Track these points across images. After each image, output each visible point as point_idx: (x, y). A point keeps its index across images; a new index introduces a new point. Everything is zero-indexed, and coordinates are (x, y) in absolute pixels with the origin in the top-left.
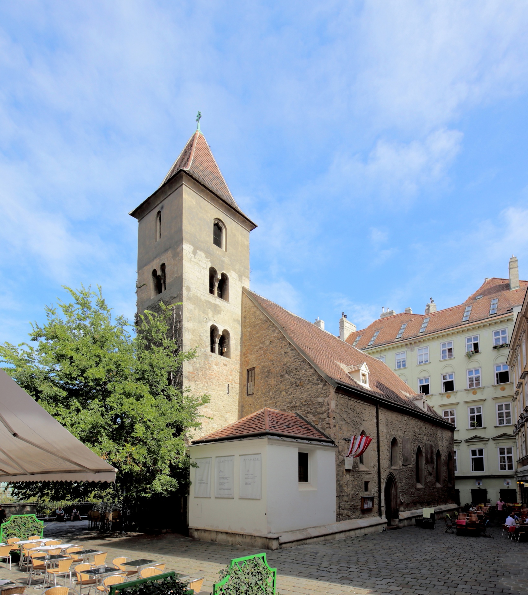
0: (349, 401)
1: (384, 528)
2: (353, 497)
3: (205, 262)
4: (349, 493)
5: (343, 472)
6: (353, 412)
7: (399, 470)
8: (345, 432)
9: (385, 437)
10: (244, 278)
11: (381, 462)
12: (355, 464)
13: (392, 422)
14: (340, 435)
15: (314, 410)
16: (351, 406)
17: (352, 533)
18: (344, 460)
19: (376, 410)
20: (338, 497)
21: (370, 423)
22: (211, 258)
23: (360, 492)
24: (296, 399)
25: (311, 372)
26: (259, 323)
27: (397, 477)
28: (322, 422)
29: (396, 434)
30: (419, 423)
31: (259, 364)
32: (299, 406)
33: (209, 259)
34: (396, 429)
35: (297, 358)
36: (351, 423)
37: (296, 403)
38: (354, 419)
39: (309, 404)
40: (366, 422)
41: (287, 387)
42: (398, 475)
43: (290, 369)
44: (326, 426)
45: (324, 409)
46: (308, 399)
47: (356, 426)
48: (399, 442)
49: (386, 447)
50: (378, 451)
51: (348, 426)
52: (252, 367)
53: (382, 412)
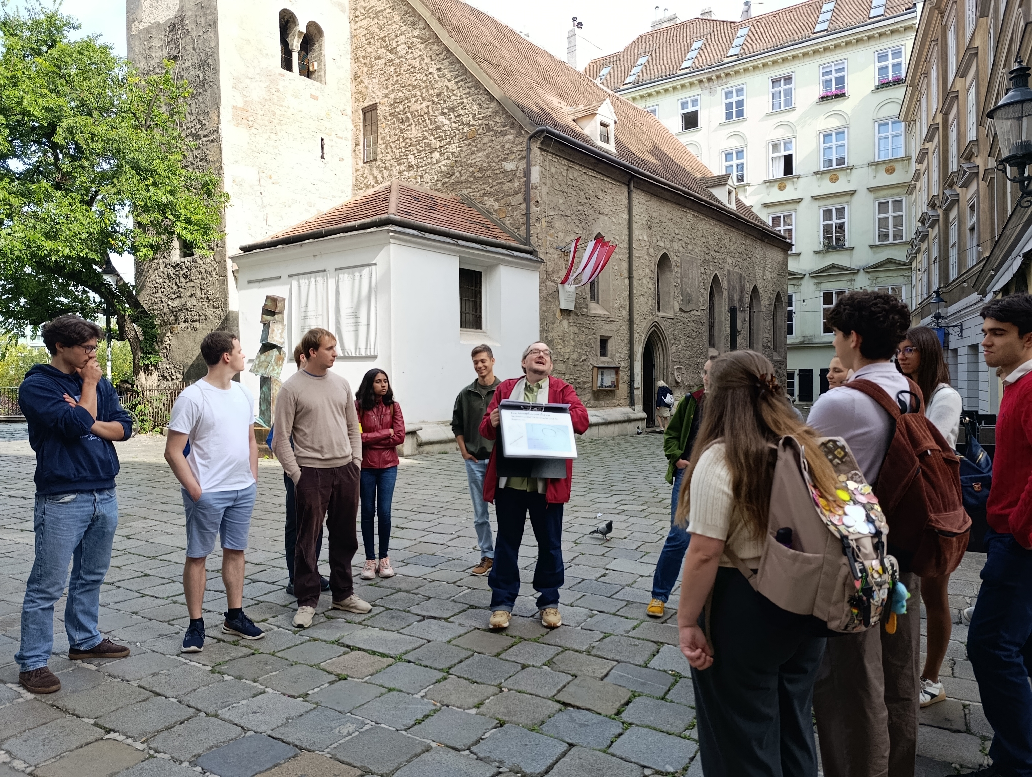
0: (570, 170)
1: (638, 428)
2: (575, 366)
4: (566, 357)
5: (555, 315)
6: (579, 194)
7: (673, 319)
8: (560, 234)
9: (645, 251)
11: (635, 300)
12: (581, 301)
13: (661, 222)
14: (549, 238)
15: (496, 187)
16: (574, 182)
18: (557, 291)
19: (626, 194)
21: (614, 220)
23: (590, 356)
24: (461, 166)
25: (491, 110)
26: (385, 10)
27: (668, 333)
28: (513, 212)
29: (668, 246)
30: (716, 230)
31: (386, 96)
32: (467, 181)
34: (669, 237)
35: (462, 80)
36: (573, 217)
37: (461, 176)
38: (580, 208)
39: (487, 176)
40: (606, 218)
41: (444, 143)
42: (671, 329)
43: (448, 104)
44: (521, 220)
45: (516, 184)
46: (485, 165)
47: (583, 224)
48: (674, 264)
49: (647, 270)
50: (630, 277)
51: (567, 223)
52: (371, 103)
53: (641, 199)
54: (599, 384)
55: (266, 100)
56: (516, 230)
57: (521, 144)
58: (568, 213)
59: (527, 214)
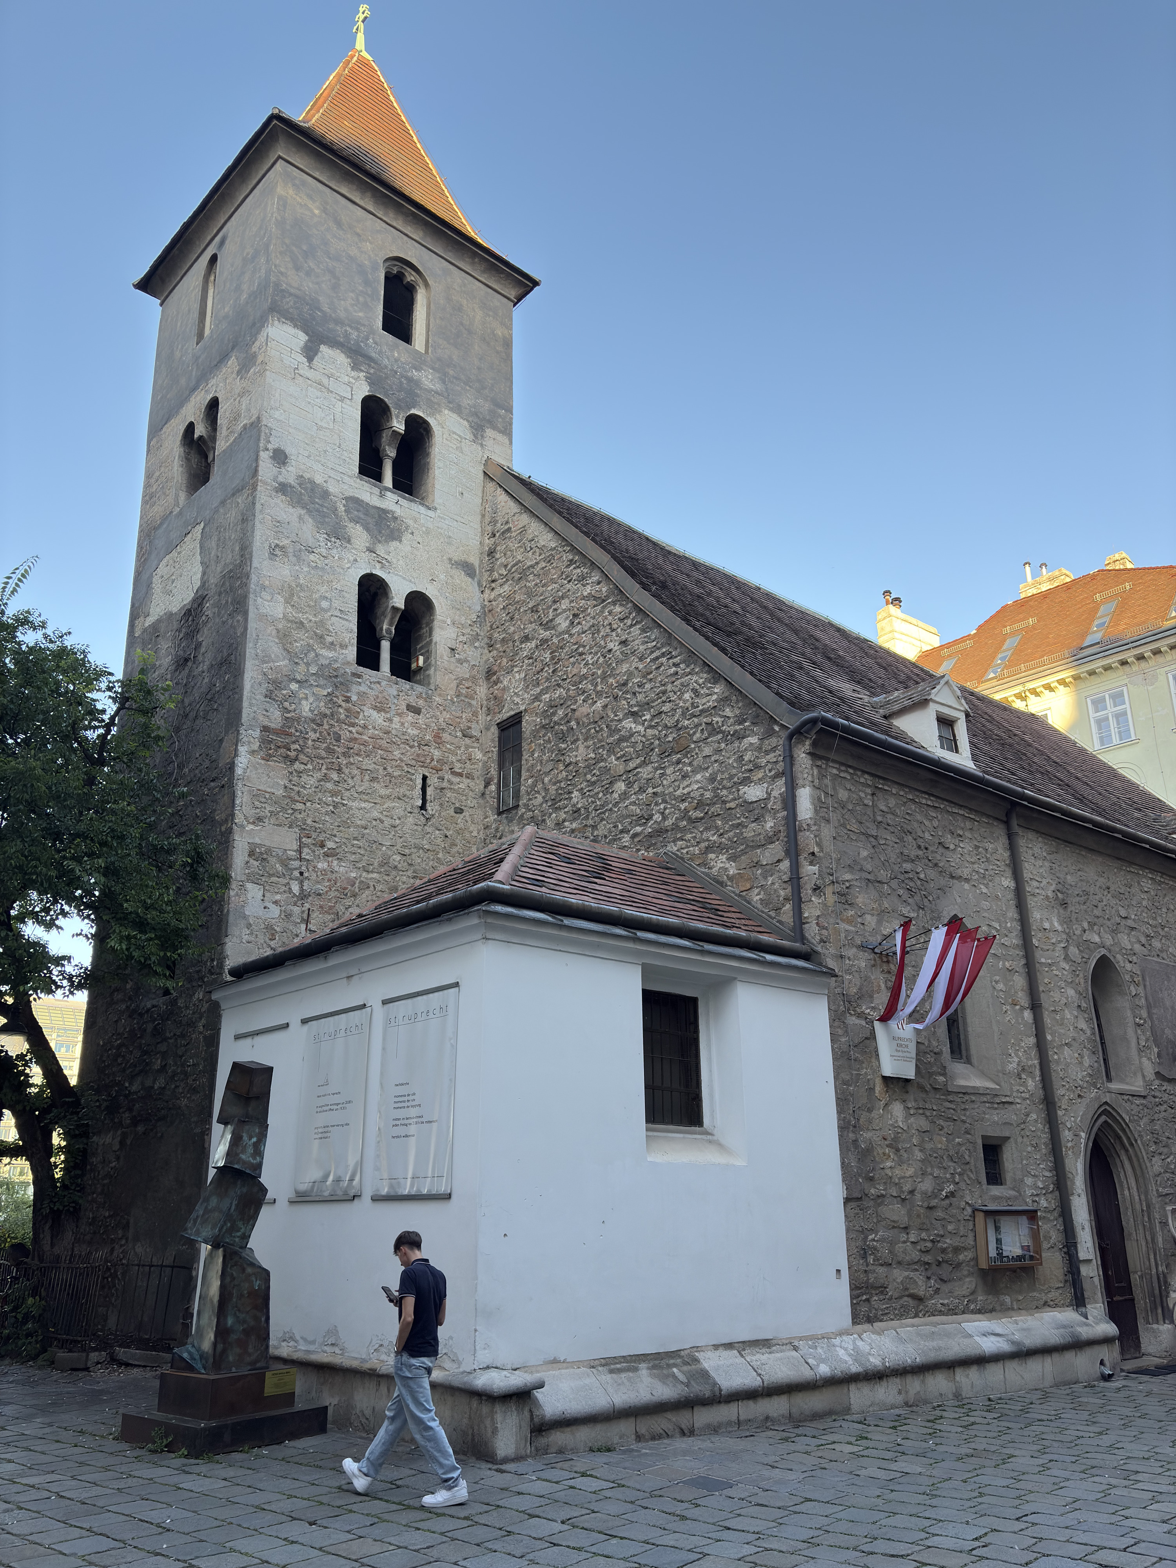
0: (880, 794)
1: (1102, 1363)
2: (930, 1208)
3: (346, 379)
4: (907, 1187)
5: (871, 1090)
6: (902, 839)
7: (1144, 1097)
8: (868, 917)
9: (1059, 953)
10: (489, 432)
11: (1052, 1057)
12: (930, 1058)
13: (1086, 893)
14: (843, 926)
15: (732, 834)
16: (889, 816)
17: (939, 1383)
18: (872, 1036)
19: (1005, 839)
20: (853, 1204)
21: (985, 890)
22: (372, 371)
23: (962, 1185)
24: (665, 802)
25: (715, 697)
26: (537, 563)
27: (1140, 1128)
28: (765, 878)
29: (1109, 942)
31: (537, 698)
32: (676, 827)
33: (362, 371)
34: (1108, 923)
35: (663, 655)
36: (894, 884)
37: (665, 818)
38: (907, 866)
39: (713, 816)
40: (967, 886)
41: (632, 765)
42: (1145, 1120)
43: (640, 697)
44: (782, 893)
45: (769, 824)
46: (708, 795)
47: (917, 898)
48: (1127, 977)
49: (1071, 992)
50: (1035, 1007)
51: (882, 895)
52: (512, 713)
53: (1037, 850)
54: (993, 1253)
55: (325, 715)
56: (772, 914)
57: (774, 749)
58: (883, 875)
59: (795, 880)
